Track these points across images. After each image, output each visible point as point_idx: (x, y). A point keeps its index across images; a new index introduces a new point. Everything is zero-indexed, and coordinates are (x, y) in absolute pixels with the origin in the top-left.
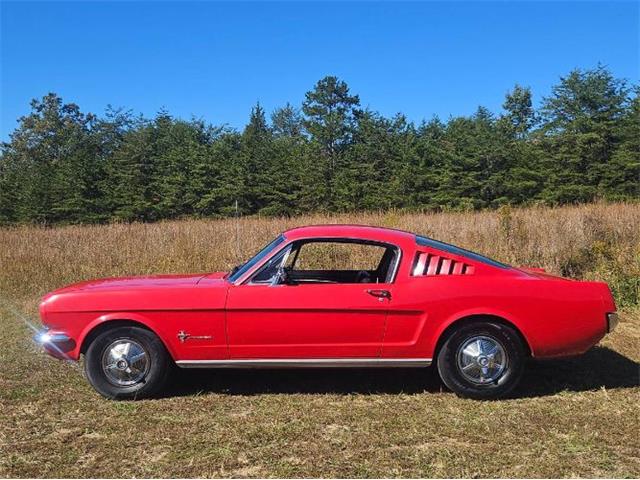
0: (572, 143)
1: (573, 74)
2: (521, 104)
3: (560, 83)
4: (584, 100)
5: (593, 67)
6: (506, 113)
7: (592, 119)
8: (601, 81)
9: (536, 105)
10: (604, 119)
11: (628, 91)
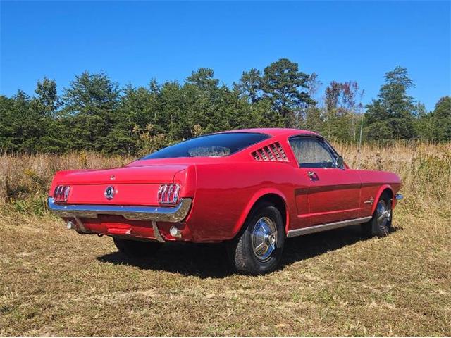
0: (84, 121)
1: (84, 75)
2: (49, 91)
3: (76, 80)
4: (92, 93)
5: (98, 73)
6: (38, 96)
7: (98, 107)
8: (103, 83)
9: (60, 93)
10: (106, 107)
11: (120, 91)
